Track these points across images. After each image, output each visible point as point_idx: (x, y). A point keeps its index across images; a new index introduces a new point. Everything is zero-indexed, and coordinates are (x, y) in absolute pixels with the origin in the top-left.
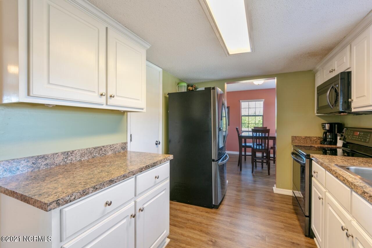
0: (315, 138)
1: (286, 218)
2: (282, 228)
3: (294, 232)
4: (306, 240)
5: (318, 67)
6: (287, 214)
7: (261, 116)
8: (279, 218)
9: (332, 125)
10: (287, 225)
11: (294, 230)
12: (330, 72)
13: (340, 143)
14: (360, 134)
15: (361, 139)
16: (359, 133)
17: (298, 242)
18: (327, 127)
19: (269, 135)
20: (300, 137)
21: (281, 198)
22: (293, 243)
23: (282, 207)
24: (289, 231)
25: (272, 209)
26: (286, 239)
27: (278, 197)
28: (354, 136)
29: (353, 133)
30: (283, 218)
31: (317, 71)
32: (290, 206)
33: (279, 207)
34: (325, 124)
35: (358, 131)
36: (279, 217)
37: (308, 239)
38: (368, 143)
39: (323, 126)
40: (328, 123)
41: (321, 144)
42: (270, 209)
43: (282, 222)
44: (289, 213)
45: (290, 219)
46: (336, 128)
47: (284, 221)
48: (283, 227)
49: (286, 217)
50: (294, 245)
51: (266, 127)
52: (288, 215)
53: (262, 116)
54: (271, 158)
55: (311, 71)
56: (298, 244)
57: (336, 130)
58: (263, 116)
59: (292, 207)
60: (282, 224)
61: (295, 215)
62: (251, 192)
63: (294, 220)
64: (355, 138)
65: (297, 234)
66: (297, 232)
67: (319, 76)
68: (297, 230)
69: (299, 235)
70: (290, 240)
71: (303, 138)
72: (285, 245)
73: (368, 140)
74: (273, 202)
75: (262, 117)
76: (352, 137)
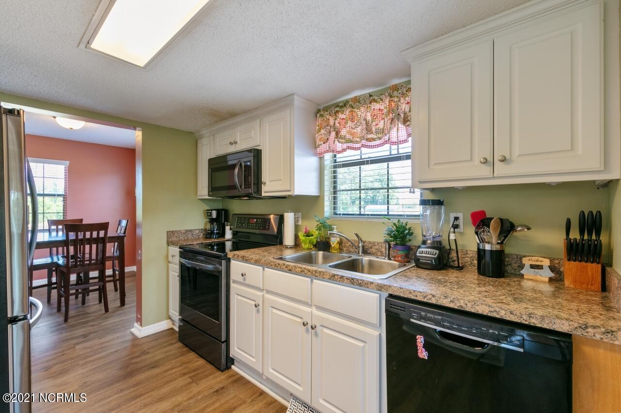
0: (198, 232)
1: (185, 366)
2: (190, 383)
3: (206, 376)
4: (225, 376)
5: (204, 132)
6: (181, 358)
7: (59, 195)
8: (176, 372)
9: (219, 211)
10: (193, 374)
11: (205, 374)
12: (231, 144)
13: (229, 235)
14: (257, 221)
15: (259, 227)
16: (255, 220)
17: (221, 385)
18: (214, 214)
19: (106, 233)
20: (179, 231)
21: (156, 340)
22: (217, 391)
23: (168, 354)
24: (202, 379)
25: (155, 366)
26: (206, 393)
27: (151, 341)
28: (250, 223)
29: (249, 221)
30: (181, 368)
31: (201, 137)
32: (176, 344)
33: (163, 356)
34: (211, 210)
35: (255, 218)
36: (174, 371)
37: (227, 373)
38: (268, 230)
39: (209, 214)
40: (214, 210)
41: (206, 238)
42: (153, 367)
43: (184, 374)
44: (183, 355)
45: (189, 364)
46: (223, 216)
47: (185, 371)
48: (190, 380)
49: (184, 363)
50: (220, 392)
51: (81, 220)
52: (184, 359)
53: (64, 195)
54: (107, 279)
55: (191, 133)
56: (223, 388)
57: (223, 218)
58: (64, 197)
59: (180, 345)
60: (187, 376)
61: (191, 354)
62: (93, 361)
63: (196, 360)
64: (252, 226)
65: (212, 377)
66: (210, 374)
67: (207, 144)
68: (208, 372)
69: (214, 375)
70: (212, 391)
71: (183, 232)
72: (211, 401)
73: (267, 227)
74: (148, 353)
75: (61, 199)
76: (248, 225)
